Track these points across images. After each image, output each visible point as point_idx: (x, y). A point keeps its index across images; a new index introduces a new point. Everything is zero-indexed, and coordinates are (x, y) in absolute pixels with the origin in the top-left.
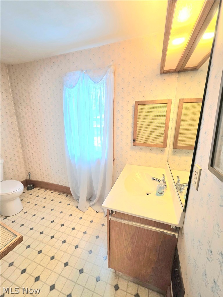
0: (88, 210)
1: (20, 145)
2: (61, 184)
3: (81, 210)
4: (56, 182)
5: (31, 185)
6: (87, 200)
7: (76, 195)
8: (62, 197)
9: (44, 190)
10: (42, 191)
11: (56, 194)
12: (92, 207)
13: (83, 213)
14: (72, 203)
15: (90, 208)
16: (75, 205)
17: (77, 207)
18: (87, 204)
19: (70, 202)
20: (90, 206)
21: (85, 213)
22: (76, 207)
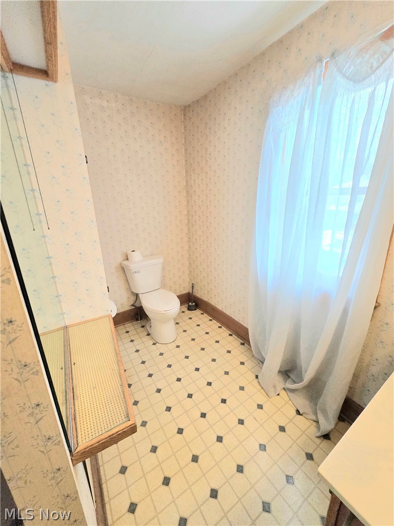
0: (278, 395)
1: (187, 239)
2: (237, 319)
3: (262, 388)
4: (228, 312)
5: (194, 304)
6: (280, 372)
7: (259, 352)
8: (233, 342)
9: (209, 317)
10: (206, 317)
11: (225, 332)
12: (288, 392)
13: (267, 396)
14: (249, 364)
15: (283, 393)
16: (252, 370)
17: (257, 377)
18: (279, 382)
19: (246, 359)
20: (284, 389)
21: (271, 400)
22: (254, 377)
